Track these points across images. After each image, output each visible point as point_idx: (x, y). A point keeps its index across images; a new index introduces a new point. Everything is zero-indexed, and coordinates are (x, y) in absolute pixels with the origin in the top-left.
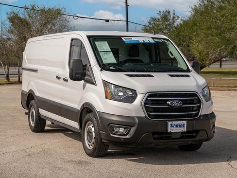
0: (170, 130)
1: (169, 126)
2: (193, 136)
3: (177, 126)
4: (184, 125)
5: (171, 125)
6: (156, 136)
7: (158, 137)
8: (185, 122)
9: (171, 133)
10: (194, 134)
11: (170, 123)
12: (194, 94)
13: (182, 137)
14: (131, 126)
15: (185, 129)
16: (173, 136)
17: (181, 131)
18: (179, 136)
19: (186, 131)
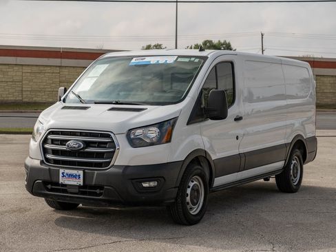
0: (61, 180)
1: (61, 175)
3: (71, 176)
4: (79, 176)
5: (63, 173)
6: (49, 186)
7: (52, 188)
8: (81, 173)
9: (62, 185)
10: (98, 191)
11: (61, 171)
13: (80, 193)
15: (81, 182)
17: (75, 183)
18: (77, 191)
19: (82, 184)
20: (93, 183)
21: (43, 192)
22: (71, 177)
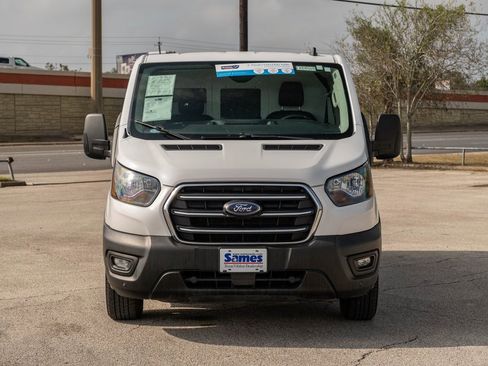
0: (223, 267)
1: (222, 258)
2: (288, 282)
3: (243, 258)
4: (260, 257)
5: (227, 255)
6: (193, 280)
8: (263, 252)
9: (226, 275)
10: (292, 280)
11: (223, 252)
12: (298, 189)
13: (258, 285)
14: (139, 257)
15: (263, 267)
16: (235, 282)
17: (253, 270)
18: (252, 282)
19: (265, 270)
20: (286, 267)
21: (180, 290)
22: (242, 261)
